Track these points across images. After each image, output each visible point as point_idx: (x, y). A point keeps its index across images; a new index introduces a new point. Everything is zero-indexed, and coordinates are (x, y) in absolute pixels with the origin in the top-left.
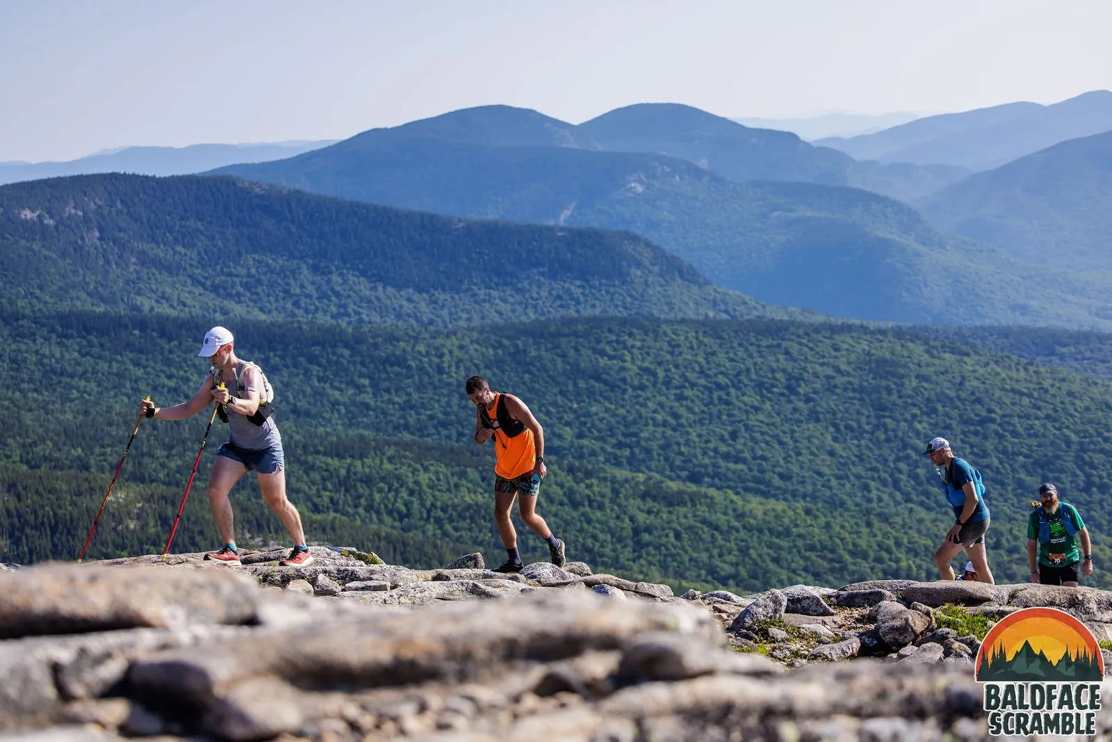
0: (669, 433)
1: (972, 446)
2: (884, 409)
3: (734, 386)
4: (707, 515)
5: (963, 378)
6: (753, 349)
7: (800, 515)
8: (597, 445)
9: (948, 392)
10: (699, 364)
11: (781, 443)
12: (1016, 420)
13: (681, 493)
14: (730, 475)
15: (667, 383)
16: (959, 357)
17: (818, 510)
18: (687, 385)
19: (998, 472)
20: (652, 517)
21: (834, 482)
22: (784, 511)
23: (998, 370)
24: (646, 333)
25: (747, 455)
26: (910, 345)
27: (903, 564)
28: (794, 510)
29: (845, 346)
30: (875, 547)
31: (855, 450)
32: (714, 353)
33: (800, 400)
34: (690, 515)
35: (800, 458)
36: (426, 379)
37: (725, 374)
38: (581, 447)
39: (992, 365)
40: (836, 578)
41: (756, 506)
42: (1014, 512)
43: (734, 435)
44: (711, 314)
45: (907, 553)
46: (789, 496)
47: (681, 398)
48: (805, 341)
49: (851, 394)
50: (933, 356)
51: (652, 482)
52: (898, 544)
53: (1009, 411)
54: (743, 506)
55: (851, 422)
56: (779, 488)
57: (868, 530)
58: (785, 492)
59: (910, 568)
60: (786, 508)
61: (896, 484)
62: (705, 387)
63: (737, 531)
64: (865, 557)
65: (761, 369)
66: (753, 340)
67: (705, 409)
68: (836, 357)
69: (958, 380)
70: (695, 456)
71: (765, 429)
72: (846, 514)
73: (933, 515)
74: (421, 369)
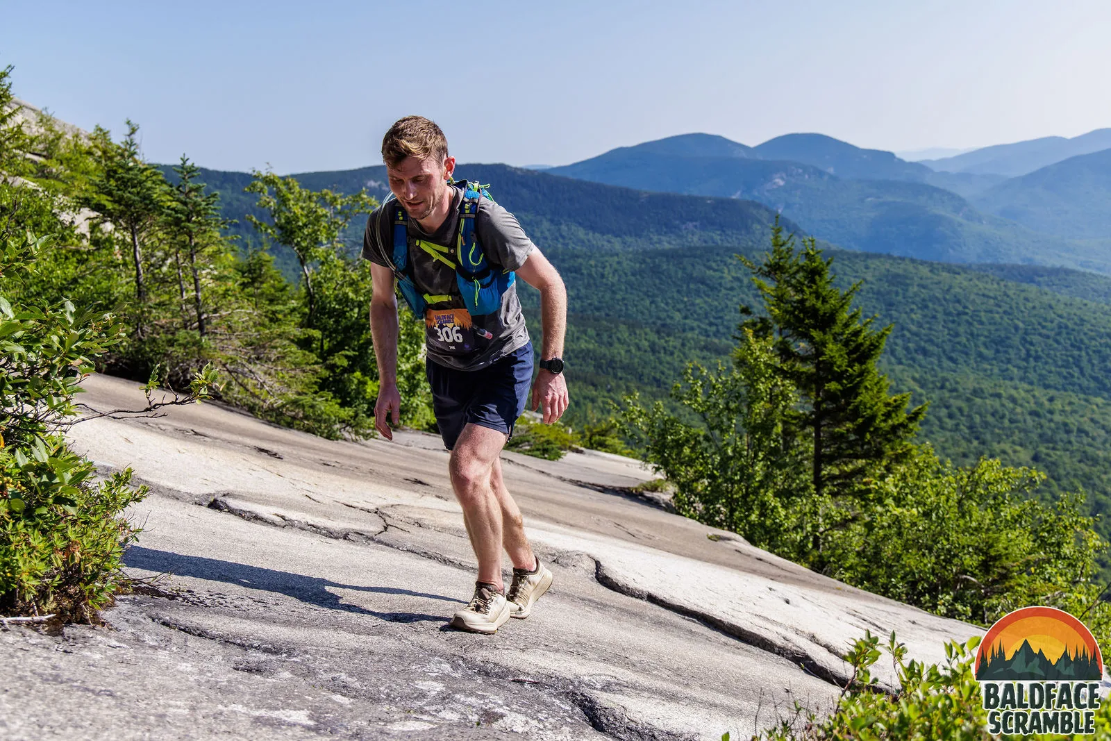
1: (949, 329)
2: (891, 304)
5: (951, 287)
8: (695, 324)
9: (938, 295)
12: (982, 314)
15: (749, 286)
16: (951, 275)
19: (965, 346)
23: (978, 283)
26: (920, 267)
29: (873, 266)
36: (592, 281)
38: (685, 324)
48: (846, 262)
49: (871, 295)
50: (933, 274)
53: (979, 308)
68: (866, 273)
69: (947, 288)
74: (590, 275)
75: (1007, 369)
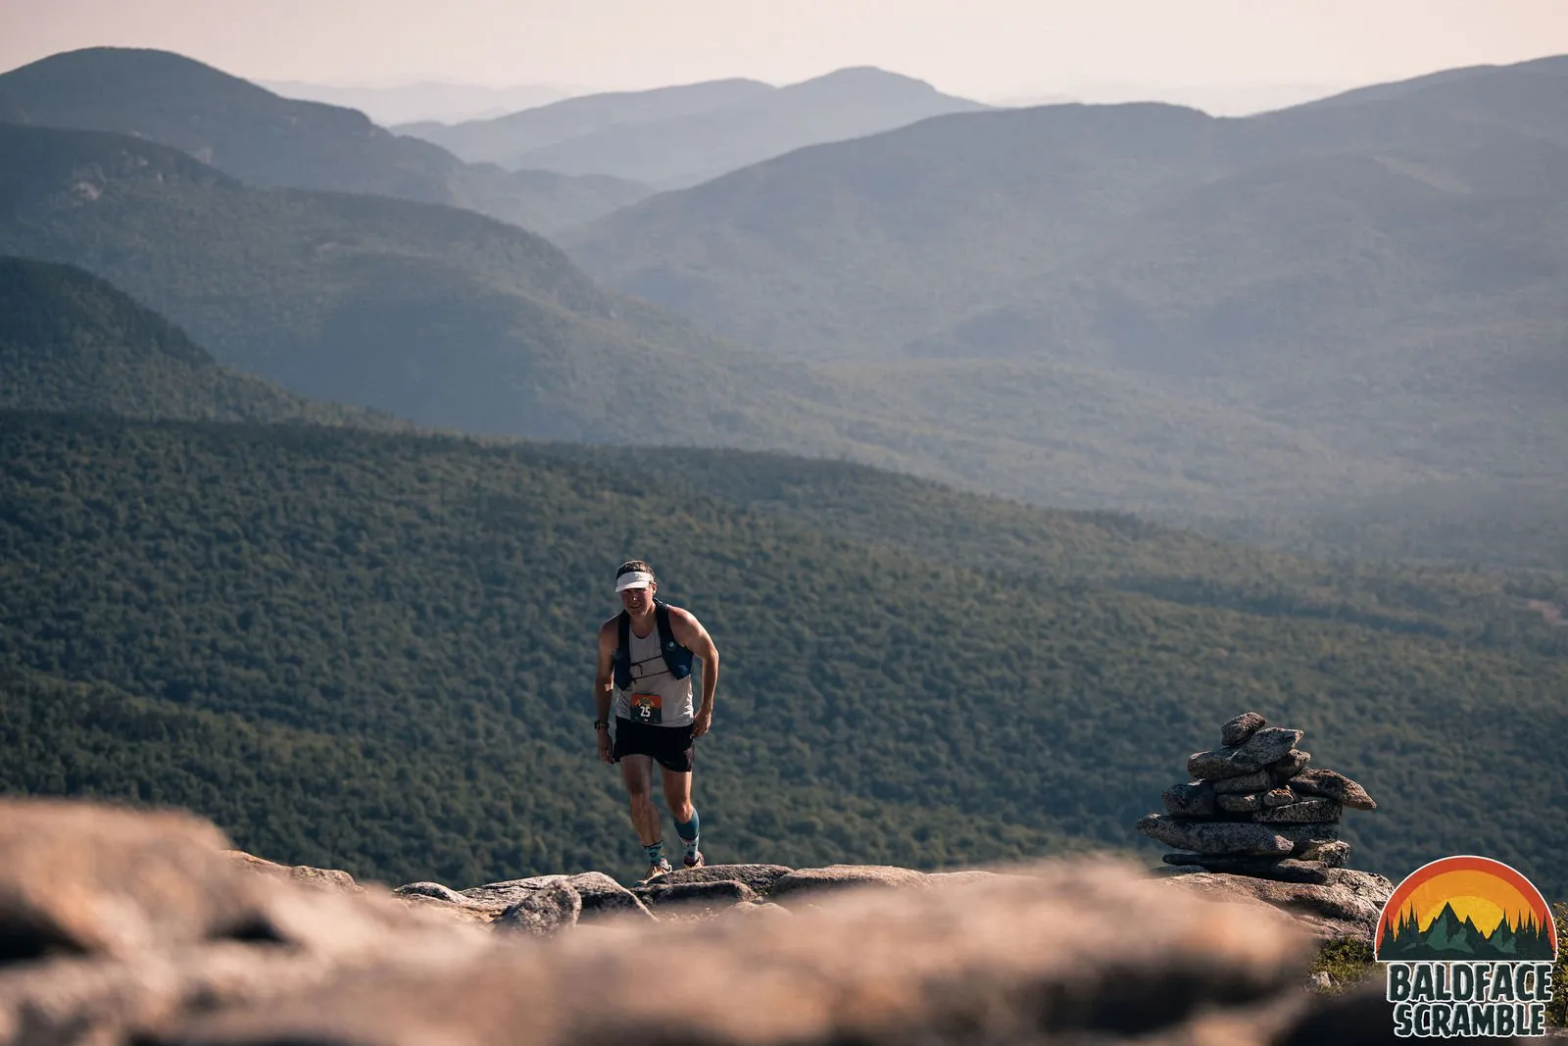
0: (134, 613)
2: (499, 580)
3: (247, 536)
4: (196, 756)
5: (632, 533)
6: (282, 475)
7: (355, 757)
8: (7, 633)
9: (606, 554)
10: (190, 497)
11: (325, 635)
12: (716, 604)
13: (152, 716)
14: (237, 688)
15: (134, 529)
16: (625, 498)
17: (385, 749)
18: (168, 533)
20: (102, 756)
21: (413, 702)
22: (328, 750)
23: (691, 520)
24: (99, 441)
25: (267, 655)
26: (547, 475)
27: (527, 842)
28: (345, 751)
29: (439, 474)
30: (481, 813)
31: (450, 649)
32: (214, 480)
33: (360, 563)
34: (166, 756)
35: (359, 661)
37: (235, 518)
39: (680, 513)
40: (412, 865)
41: (281, 741)
42: (710, 757)
43: (245, 621)
44: (211, 413)
45: (533, 823)
46: (337, 726)
47: (155, 554)
48: (370, 464)
49: (445, 554)
50: (582, 494)
51: (102, 697)
52: (519, 809)
54: (259, 742)
55: (444, 603)
56: (321, 712)
57: (469, 784)
58: (330, 718)
59: (537, 849)
60: (332, 746)
61: (517, 707)
62: (198, 537)
63: (248, 783)
64: (463, 829)
65: (295, 509)
66: (283, 459)
67: (198, 574)
68: (422, 492)
69: (624, 536)
70: (178, 654)
71: (299, 611)
72: (432, 757)
73: (577, 760)
75: (788, 748)
